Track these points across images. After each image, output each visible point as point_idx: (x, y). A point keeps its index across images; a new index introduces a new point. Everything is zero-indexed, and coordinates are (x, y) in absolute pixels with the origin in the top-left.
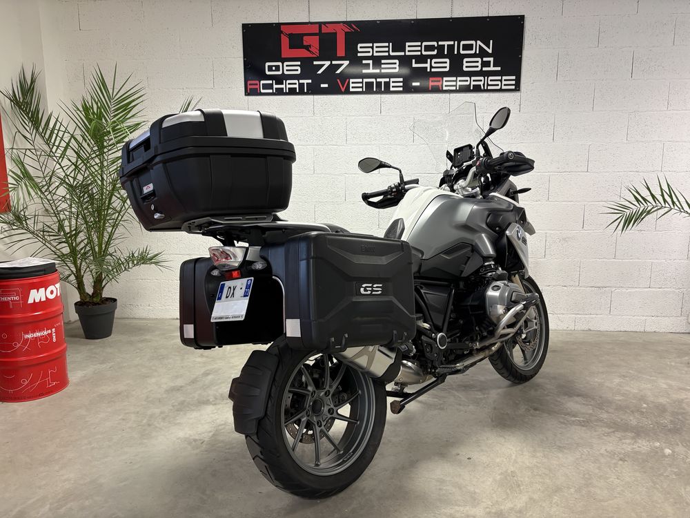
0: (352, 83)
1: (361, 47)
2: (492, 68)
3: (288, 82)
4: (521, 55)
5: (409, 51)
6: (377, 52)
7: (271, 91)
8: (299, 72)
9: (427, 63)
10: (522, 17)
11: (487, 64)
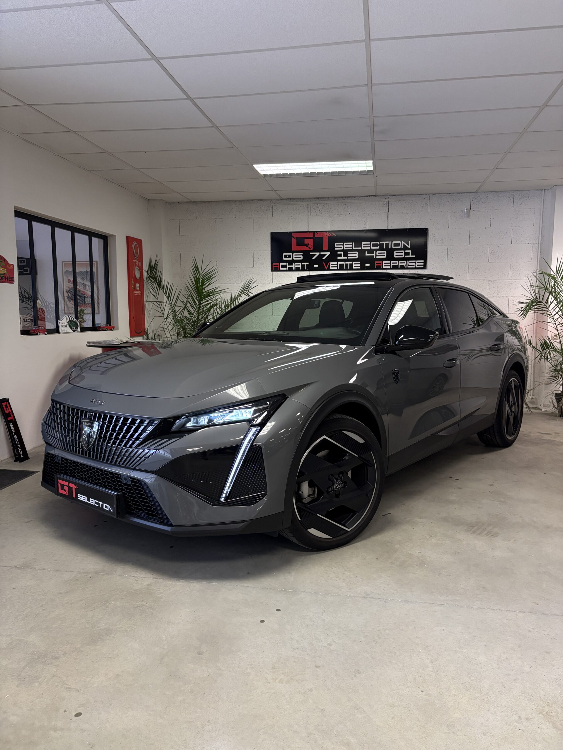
0: (332, 264)
1: (337, 245)
2: (410, 256)
3: (296, 264)
4: (426, 248)
5: (364, 247)
6: (346, 247)
7: (285, 269)
8: (302, 259)
9: (374, 253)
10: (427, 229)
11: (408, 254)
